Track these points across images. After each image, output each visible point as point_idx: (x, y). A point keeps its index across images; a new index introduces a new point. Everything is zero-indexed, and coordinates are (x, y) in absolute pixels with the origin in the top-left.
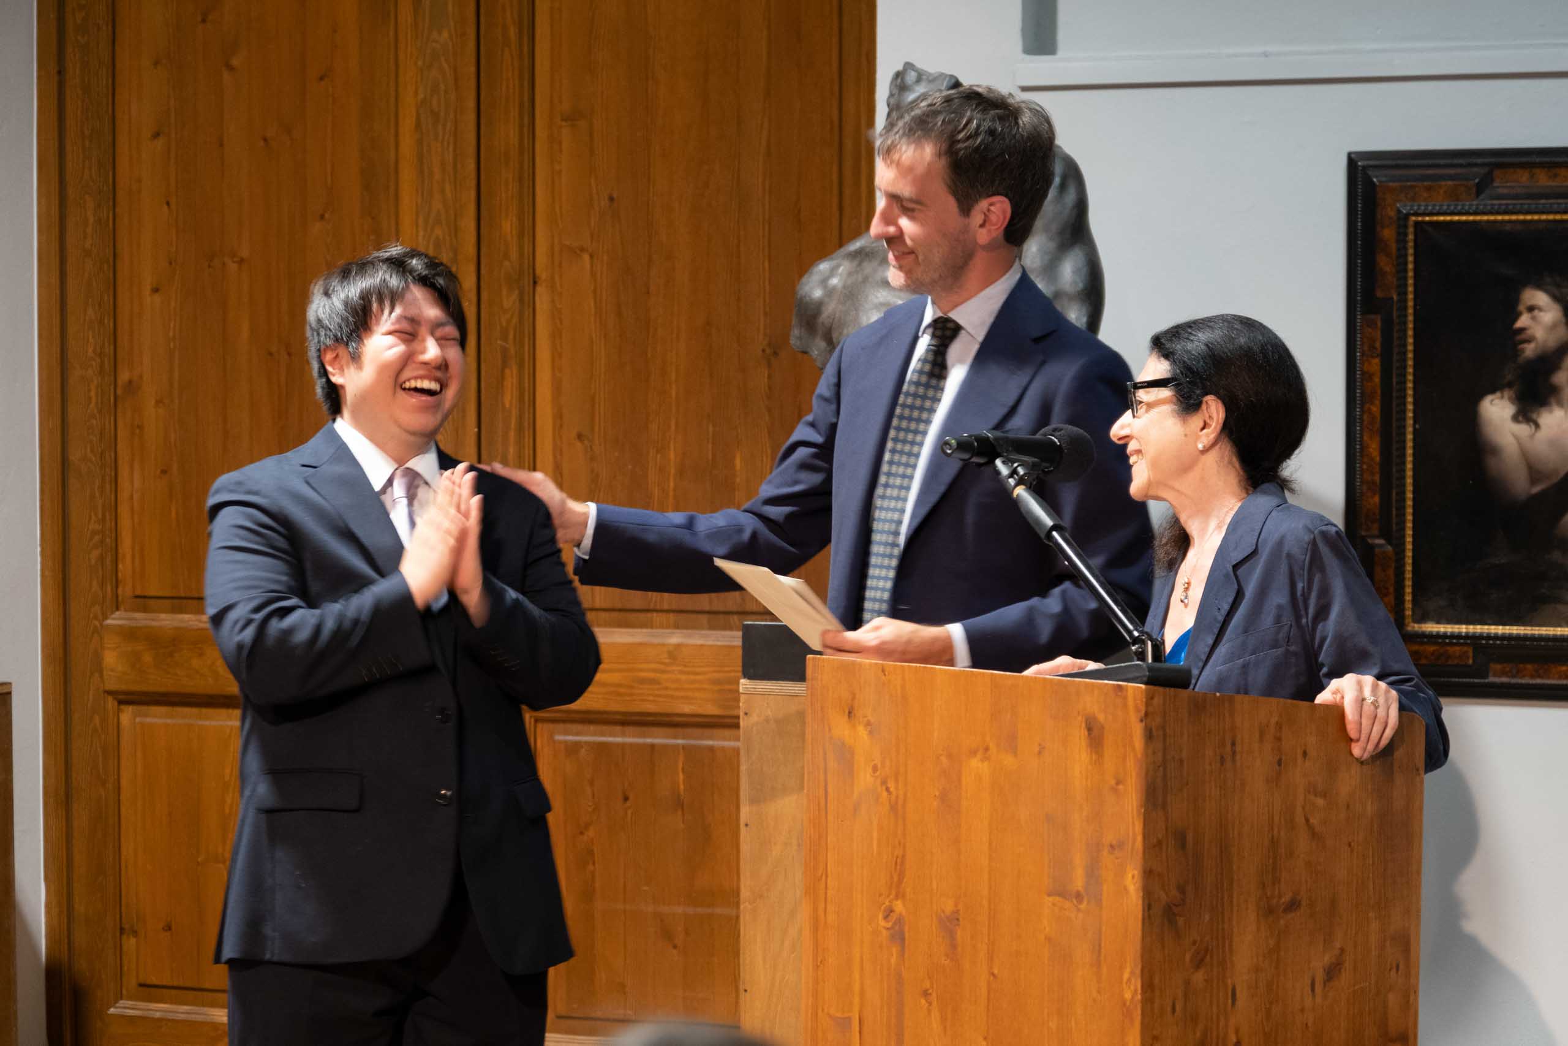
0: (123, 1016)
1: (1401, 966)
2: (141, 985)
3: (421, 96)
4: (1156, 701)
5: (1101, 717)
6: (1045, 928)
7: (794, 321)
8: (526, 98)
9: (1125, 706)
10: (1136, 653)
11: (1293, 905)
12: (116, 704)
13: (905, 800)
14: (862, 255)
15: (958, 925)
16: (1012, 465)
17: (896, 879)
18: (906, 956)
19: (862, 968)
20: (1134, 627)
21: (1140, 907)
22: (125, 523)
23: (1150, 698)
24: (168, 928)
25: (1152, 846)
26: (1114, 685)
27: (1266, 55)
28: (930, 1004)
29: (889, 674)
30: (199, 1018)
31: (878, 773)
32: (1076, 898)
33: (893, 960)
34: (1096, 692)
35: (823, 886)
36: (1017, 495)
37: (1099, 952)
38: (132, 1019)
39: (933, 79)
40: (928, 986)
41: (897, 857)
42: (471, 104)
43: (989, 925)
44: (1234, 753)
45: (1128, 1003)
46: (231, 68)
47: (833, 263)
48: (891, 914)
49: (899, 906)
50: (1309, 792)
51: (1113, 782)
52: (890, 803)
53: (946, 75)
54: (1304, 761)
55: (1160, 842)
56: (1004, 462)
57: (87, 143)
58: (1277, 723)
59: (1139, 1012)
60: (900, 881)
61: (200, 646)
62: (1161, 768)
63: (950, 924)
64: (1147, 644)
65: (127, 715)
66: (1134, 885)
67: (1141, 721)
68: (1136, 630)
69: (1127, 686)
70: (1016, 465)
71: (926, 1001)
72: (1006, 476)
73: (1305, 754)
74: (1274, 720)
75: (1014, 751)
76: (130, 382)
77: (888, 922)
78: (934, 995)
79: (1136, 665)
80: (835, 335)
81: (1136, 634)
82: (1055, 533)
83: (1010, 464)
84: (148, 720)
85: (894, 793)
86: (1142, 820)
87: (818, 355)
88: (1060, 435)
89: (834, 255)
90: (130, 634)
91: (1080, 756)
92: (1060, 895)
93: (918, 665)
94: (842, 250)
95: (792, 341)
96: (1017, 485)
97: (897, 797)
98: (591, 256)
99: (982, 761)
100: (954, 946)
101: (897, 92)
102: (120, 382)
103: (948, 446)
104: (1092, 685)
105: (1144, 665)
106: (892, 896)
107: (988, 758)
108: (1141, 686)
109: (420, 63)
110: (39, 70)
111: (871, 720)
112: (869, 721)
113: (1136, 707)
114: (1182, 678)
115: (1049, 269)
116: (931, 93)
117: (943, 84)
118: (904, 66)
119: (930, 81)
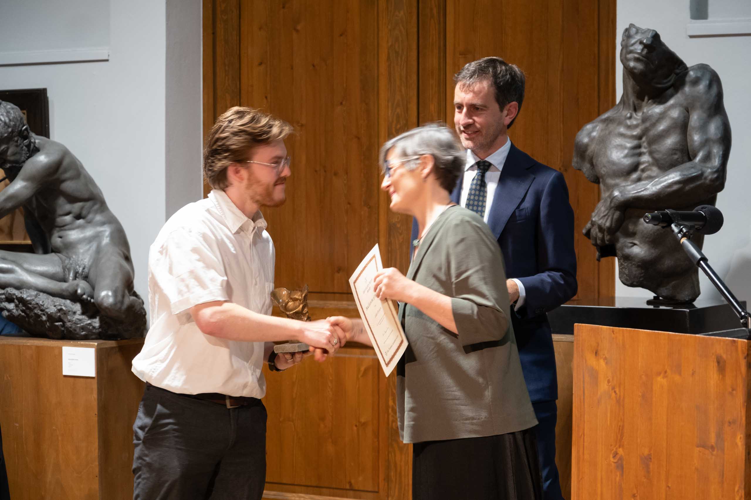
3: (390, 44)
5: (724, 356)
6: (695, 464)
7: (574, 154)
8: (442, 44)
9: (737, 351)
10: (743, 323)
13: (624, 398)
14: (608, 121)
15: (651, 461)
16: (680, 227)
17: (619, 437)
18: (624, 477)
19: (602, 483)
20: (742, 310)
21: (744, 454)
23: (749, 347)
26: (731, 340)
29: (616, 333)
31: (610, 384)
32: (711, 448)
33: (618, 479)
34: (722, 343)
35: (582, 440)
36: (682, 243)
37: (723, 476)
39: (644, 32)
40: (635, 492)
41: (620, 426)
42: (415, 47)
43: (667, 461)
46: (297, 31)
47: (594, 124)
48: (617, 455)
49: (621, 451)
51: (730, 390)
52: (616, 398)
53: (651, 30)
56: (676, 226)
57: (227, 68)
60: (621, 438)
63: (646, 460)
64: (749, 318)
66: (741, 442)
67: (745, 358)
68: (743, 311)
69: (738, 341)
70: (682, 227)
72: (676, 233)
75: (680, 373)
77: (615, 459)
78: (638, 496)
79: (743, 330)
80: (594, 161)
81: (743, 314)
82: (701, 262)
83: (679, 227)
85: (618, 394)
86: (745, 410)
87: (586, 171)
88: (705, 210)
89: (594, 121)
91: (713, 377)
92: (703, 447)
93: (631, 329)
94: (599, 118)
95: (573, 164)
96: (682, 237)
97: (620, 396)
99: (664, 378)
100: (649, 472)
101: (626, 39)
104: (720, 340)
105: (747, 330)
106: (617, 446)
107: (667, 377)
108: (745, 340)
109: (389, 27)
110: (203, 33)
111: (607, 356)
112: (606, 357)
113: (742, 351)
115: (703, 128)
116: (643, 39)
117: (649, 35)
118: (630, 26)
119: (643, 33)
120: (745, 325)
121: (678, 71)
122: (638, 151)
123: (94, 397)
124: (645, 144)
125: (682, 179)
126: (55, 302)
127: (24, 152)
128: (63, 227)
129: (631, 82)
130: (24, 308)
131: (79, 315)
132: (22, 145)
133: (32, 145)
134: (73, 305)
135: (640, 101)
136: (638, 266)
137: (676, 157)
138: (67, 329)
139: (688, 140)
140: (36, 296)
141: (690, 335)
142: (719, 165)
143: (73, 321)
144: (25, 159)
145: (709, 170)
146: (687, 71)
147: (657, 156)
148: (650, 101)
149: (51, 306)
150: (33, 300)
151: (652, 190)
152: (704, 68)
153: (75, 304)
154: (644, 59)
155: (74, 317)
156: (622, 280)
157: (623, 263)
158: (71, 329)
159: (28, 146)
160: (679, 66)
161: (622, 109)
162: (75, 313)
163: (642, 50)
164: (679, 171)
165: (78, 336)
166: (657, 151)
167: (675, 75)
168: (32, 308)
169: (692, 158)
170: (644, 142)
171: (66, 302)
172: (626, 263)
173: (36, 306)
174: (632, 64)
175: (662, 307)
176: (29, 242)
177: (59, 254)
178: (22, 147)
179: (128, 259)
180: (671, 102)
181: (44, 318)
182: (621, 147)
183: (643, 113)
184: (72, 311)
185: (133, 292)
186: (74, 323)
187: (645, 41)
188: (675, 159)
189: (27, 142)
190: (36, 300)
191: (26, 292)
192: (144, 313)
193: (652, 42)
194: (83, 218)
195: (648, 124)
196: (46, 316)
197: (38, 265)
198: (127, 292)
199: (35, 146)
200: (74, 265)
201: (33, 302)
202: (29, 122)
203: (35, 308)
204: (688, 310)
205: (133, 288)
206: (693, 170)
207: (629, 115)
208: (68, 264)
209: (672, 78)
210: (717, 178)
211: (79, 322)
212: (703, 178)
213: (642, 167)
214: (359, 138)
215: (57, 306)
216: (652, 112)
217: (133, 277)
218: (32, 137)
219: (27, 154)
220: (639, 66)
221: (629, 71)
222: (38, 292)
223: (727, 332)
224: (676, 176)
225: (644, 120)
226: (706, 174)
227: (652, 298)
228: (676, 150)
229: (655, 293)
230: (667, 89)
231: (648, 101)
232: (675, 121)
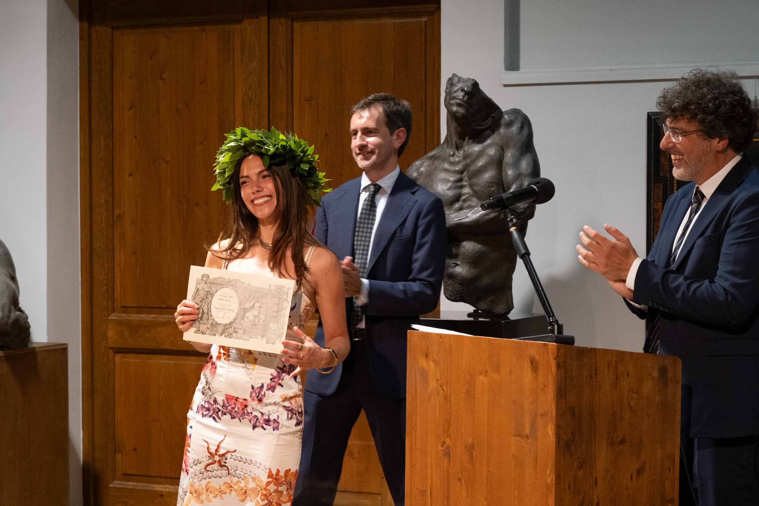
0: (115, 488)
1: (671, 468)
2: (123, 474)
3: (244, 91)
4: (561, 350)
5: (537, 357)
6: (512, 451)
8: (289, 91)
9: (548, 353)
10: (550, 330)
11: (623, 442)
12: (113, 353)
13: (450, 394)
14: (434, 158)
15: (474, 449)
17: (446, 429)
18: (451, 463)
19: (432, 468)
21: (554, 442)
22: (117, 275)
23: (559, 349)
24: (135, 450)
25: (560, 414)
26: (542, 343)
27: (611, 70)
28: (461, 484)
29: (443, 339)
30: (148, 488)
31: (438, 382)
32: (526, 437)
33: (445, 465)
34: (535, 346)
35: (414, 431)
37: (536, 462)
38: (119, 489)
40: (461, 476)
41: (447, 419)
42: (266, 94)
43: (488, 450)
44: (596, 374)
45: (549, 484)
46: (163, 79)
47: (422, 161)
48: (444, 444)
49: (448, 441)
50: (630, 392)
51: (542, 386)
52: (444, 395)
53: (471, 79)
54: (628, 378)
55: (563, 413)
57: (101, 112)
58: (615, 361)
59: (554, 488)
60: (449, 429)
61: (149, 328)
62: (564, 380)
63: (470, 449)
64: (555, 326)
65: (118, 358)
66: (552, 432)
67: (555, 359)
69: (548, 344)
73: (628, 374)
74: (614, 359)
75: (499, 372)
76: (120, 214)
77: (443, 448)
78: (463, 480)
79: (552, 335)
81: (551, 320)
84: (127, 360)
85: (446, 391)
86: (555, 403)
89: (422, 158)
90: (120, 323)
91: (527, 375)
92: (519, 436)
94: (425, 155)
97: (447, 392)
99: (484, 377)
100: (472, 459)
101: (449, 87)
102: (115, 215)
104: (533, 343)
105: (554, 335)
106: (445, 436)
107: (487, 376)
108: (554, 344)
109: (244, 76)
110: (80, 80)
111: (436, 358)
113: (553, 353)
114: (570, 341)
115: (516, 164)
116: (464, 87)
117: (469, 83)
118: (453, 75)
119: (464, 82)
120: (552, 331)
121: (494, 115)
122: (459, 184)
129: (454, 125)
135: (461, 141)
136: (460, 284)
137: (493, 189)
139: (503, 174)
141: (507, 339)
146: (502, 115)
147: (476, 188)
148: (470, 141)
151: (472, 218)
152: (516, 112)
154: (466, 104)
156: (447, 295)
157: (447, 281)
160: (495, 110)
161: (446, 148)
163: (464, 97)
166: (476, 184)
167: (492, 119)
169: (506, 190)
170: (465, 176)
172: (449, 281)
174: (455, 109)
175: (480, 319)
179: (13, 278)
180: (489, 141)
182: (446, 181)
183: (464, 151)
185: (18, 308)
187: (466, 89)
188: (491, 191)
192: (28, 327)
193: (472, 90)
195: (468, 161)
198: (13, 308)
204: (503, 321)
205: (18, 304)
207: (452, 153)
209: (489, 121)
210: (528, 208)
213: (463, 198)
216: (472, 151)
217: (18, 294)
220: (461, 111)
221: (453, 115)
223: (538, 337)
225: (465, 157)
227: (472, 311)
228: (493, 183)
229: (475, 307)
230: (485, 130)
231: (469, 141)
232: (492, 158)
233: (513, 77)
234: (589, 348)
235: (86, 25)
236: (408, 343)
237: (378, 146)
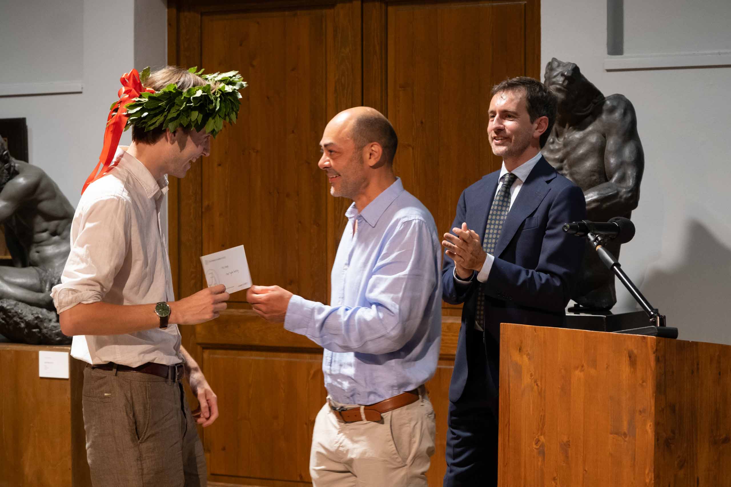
2: (213, 474)
3: (337, 78)
4: (661, 344)
5: (635, 351)
6: (609, 449)
8: (384, 78)
9: (647, 346)
10: (652, 321)
11: (726, 440)
12: (202, 349)
13: (545, 390)
15: (570, 447)
17: (541, 426)
18: (546, 462)
19: (525, 467)
20: (651, 310)
21: (653, 440)
23: (658, 342)
24: (224, 449)
25: (659, 411)
26: (641, 336)
27: (719, 54)
29: (538, 332)
31: (532, 377)
32: (624, 435)
33: (540, 464)
34: (633, 339)
35: (507, 429)
36: (598, 250)
37: (634, 460)
39: (566, 65)
40: (556, 476)
41: (542, 416)
42: (359, 80)
43: (584, 447)
44: (698, 369)
45: (648, 484)
46: (253, 66)
48: (539, 442)
49: (542, 439)
51: (641, 382)
52: (538, 390)
53: (572, 64)
55: (663, 410)
56: (591, 235)
60: (543, 427)
61: (238, 323)
62: (664, 376)
63: (565, 447)
64: (657, 318)
65: (207, 354)
66: (651, 429)
67: (654, 353)
69: (647, 337)
70: (597, 236)
71: (555, 483)
72: (592, 241)
74: (717, 354)
75: (595, 367)
76: (208, 206)
77: (537, 446)
78: (558, 480)
79: (653, 327)
81: (652, 313)
82: (615, 267)
83: (595, 236)
84: (216, 356)
85: (540, 386)
86: (654, 399)
88: (619, 221)
91: (626, 369)
92: (616, 434)
93: (551, 327)
96: (597, 245)
97: (541, 388)
98: (413, 148)
99: (581, 371)
100: (567, 457)
101: (549, 72)
102: (204, 206)
103: (566, 228)
104: (632, 336)
105: (656, 328)
106: (539, 434)
107: (583, 371)
108: (655, 337)
109: (336, 63)
112: (529, 353)
113: (652, 346)
114: (673, 334)
115: (619, 151)
116: (564, 72)
117: (569, 67)
118: (552, 60)
119: (564, 66)
120: (655, 323)
121: (596, 101)
123: (67, 397)
124: (566, 167)
125: (599, 198)
126: (32, 311)
127: (4, 175)
128: (40, 243)
130: (4, 316)
131: (55, 322)
132: (3, 168)
133: (12, 169)
134: (48, 313)
135: (561, 128)
137: (594, 178)
138: (44, 335)
139: (605, 163)
140: (15, 305)
141: (604, 332)
142: (633, 185)
143: (48, 328)
144: (5, 181)
145: (624, 190)
146: (604, 100)
147: (577, 177)
148: (571, 128)
149: (29, 314)
150: (13, 309)
152: (619, 98)
153: (51, 313)
154: (565, 89)
155: (49, 324)
158: (47, 335)
159: (9, 169)
160: (597, 96)
162: (50, 320)
163: (564, 81)
164: (597, 190)
165: (53, 341)
166: (577, 173)
167: (593, 104)
168: (12, 316)
169: (608, 179)
170: (565, 165)
171: (42, 311)
173: (15, 314)
176: (9, 257)
177: (37, 268)
178: (3, 170)
180: (590, 128)
181: (23, 325)
183: (565, 138)
184: (48, 319)
186: (50, 330)
187: (566, 74)
188: (593, 180)
189: (8, 165)
190: (15, 309)
191: (6, 302)
193: (572, 74)
194: (59, 234)
195: (569, 149)
196: (24, 323)
197: (17, 277)
199: (14, 170)
200: (50, 277)
201: (13, 311)
202: (9, 148)
203: (14, 316)
204: (605, 316)
206: (609, 190)
207: (551, 140)
208: (45, 276)
209: (591, 107)
210: (631, 197)
211: (54, 329)
212: (619, 196)
214: (309, 163)
215: (34, 314)
216: (572, 138)
218: (12, 161)
219: (7, 176)
222: (17, 302)
223: (637, 330)
224: (595, 196)
225: (565, 145)
226: (621, 194)
227: (573, 306)
228: (595, 171)
229: (576, 302)
230: (587, 116)
231: (569, 128)
232: (593, 146)
233: (616, 61)
234: (690, 342)
235: (174, 11)
236: (501, 336)
237: (515, 132)
